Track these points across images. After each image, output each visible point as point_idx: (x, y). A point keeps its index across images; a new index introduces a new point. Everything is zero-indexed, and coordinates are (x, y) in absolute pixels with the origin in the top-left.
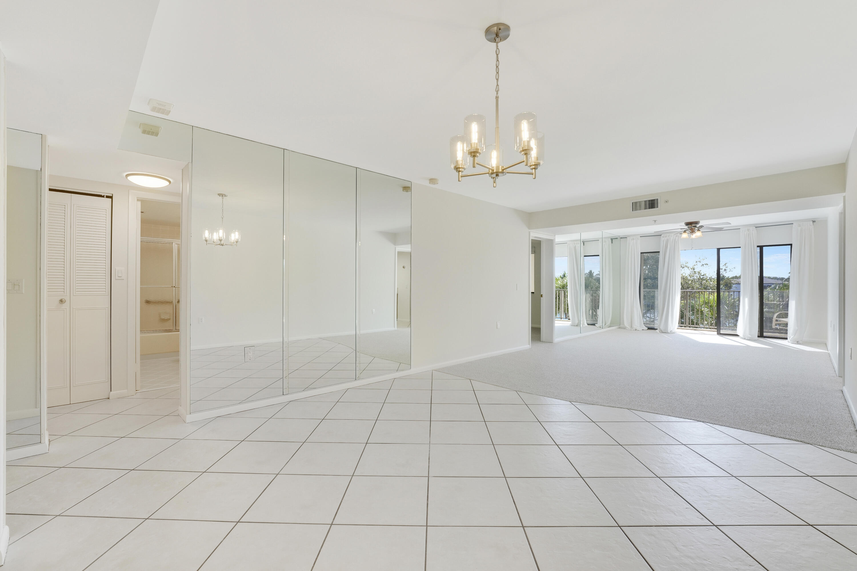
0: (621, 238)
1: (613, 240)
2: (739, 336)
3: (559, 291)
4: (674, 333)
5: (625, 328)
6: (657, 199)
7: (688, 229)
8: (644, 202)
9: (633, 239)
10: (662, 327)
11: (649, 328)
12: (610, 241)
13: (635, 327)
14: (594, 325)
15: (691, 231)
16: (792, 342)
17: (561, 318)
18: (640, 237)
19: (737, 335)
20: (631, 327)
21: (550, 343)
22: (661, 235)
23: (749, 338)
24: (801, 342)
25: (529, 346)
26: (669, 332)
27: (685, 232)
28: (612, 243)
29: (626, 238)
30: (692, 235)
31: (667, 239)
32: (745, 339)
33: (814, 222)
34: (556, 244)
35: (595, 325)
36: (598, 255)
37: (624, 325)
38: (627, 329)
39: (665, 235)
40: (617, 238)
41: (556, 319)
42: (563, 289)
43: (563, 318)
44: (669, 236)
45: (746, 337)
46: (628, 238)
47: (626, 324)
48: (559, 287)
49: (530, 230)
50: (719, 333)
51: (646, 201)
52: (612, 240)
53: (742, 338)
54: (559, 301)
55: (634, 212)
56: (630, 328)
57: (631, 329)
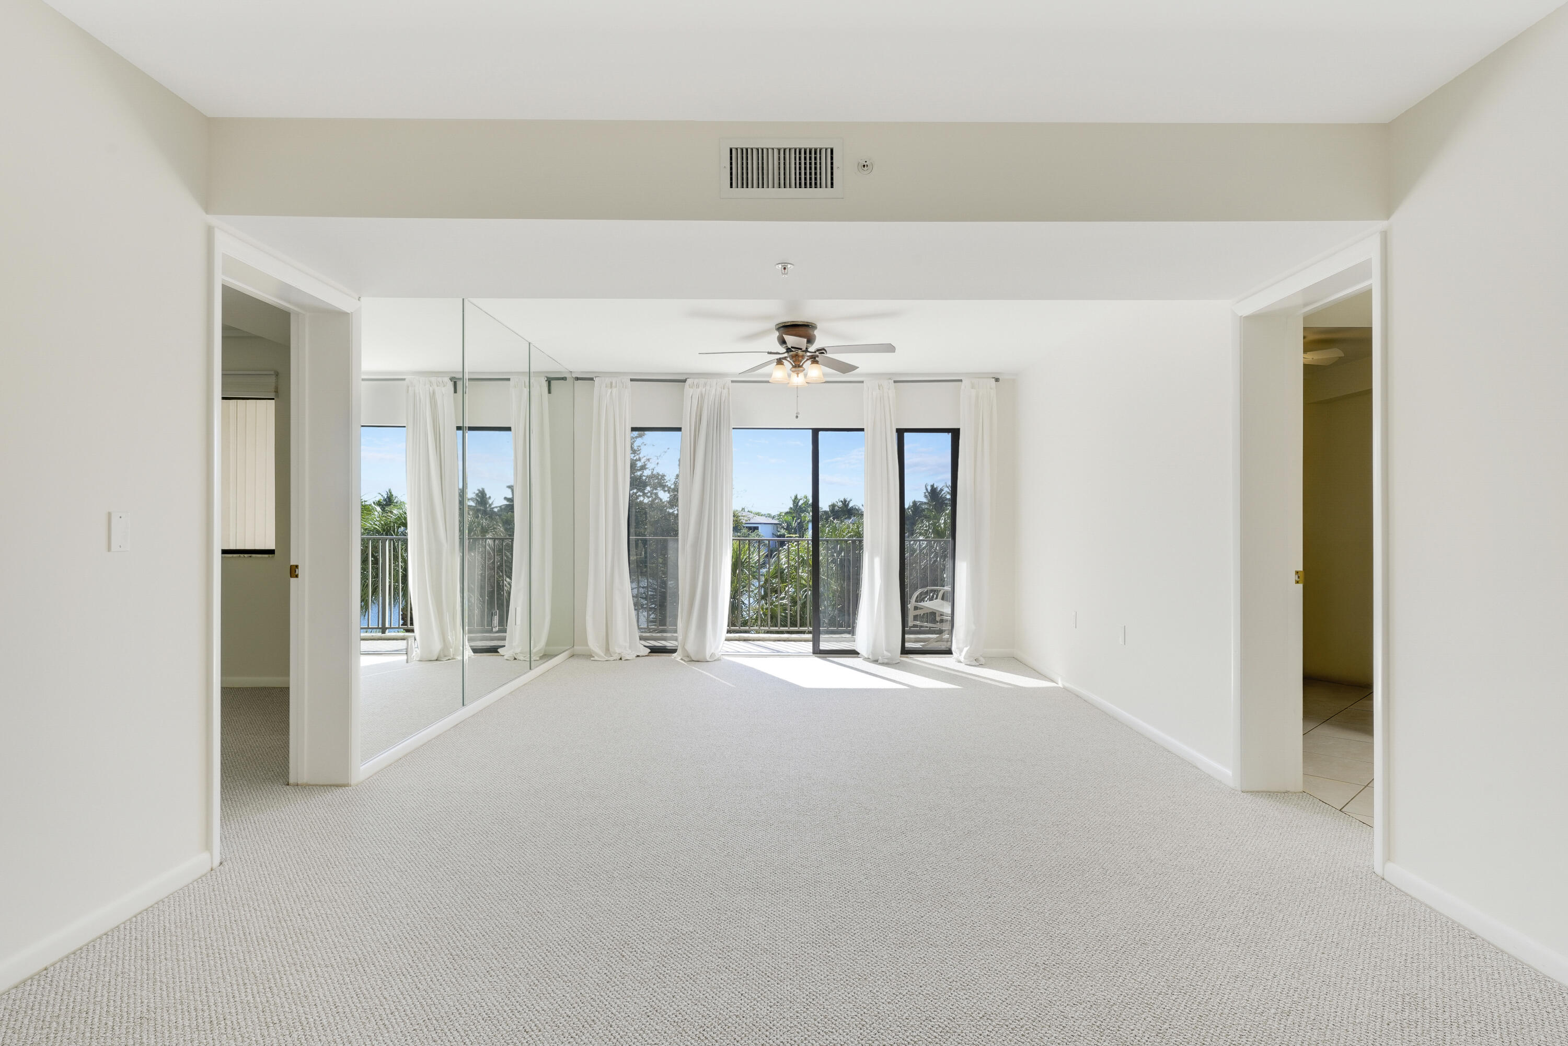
0: (577, 379)
1: (553, 382)
2: (858, 654)
3: (375, 541)
4: (718, 660)
5: (589, 656)
6: (829, 151)
7: (786, 355)
8: (776, 152)
9: (611, 383)
10: (691, 647)
11: (654, 650)
12: (545, 384)
13: (618, 650)
14: (494, 650)
15: (794, 361)
16: (968, 663)
17: (384, 630)
18: (632, 380)
19: (853, 653)
20: (607, 650)
21: (337, 786)
22: (684, 381)
23: (886, 661)
24: (982, 660)
25: (205, 856)
26: (708, 659)
27: (780, 362)
28: (549, 392)
29: (592, 379)
30: (798, 374)
31: (702, 395)
32: (876, 661)
33: (997, 380)
34: (363, 380)
35: (499, 650)
36: (509, 429)
37: (587, 645)
38: (596, 658)
39: (696, 381)
40: (564, 379)
41: (365, 646)
42: (387, 535)
43: (390, 628)
44: (705, 385)
45: (880, 658)
46: (596, 380)
47: (594, 644)
48: (375, 528)
49: (213, 219)
50: (818, 652)
51: (785, 150)
52: (549, 381)
53: (867, 659)
54: (375, 569)
55: (739, 192)
56: (602, 654)
57: (607, 658)
